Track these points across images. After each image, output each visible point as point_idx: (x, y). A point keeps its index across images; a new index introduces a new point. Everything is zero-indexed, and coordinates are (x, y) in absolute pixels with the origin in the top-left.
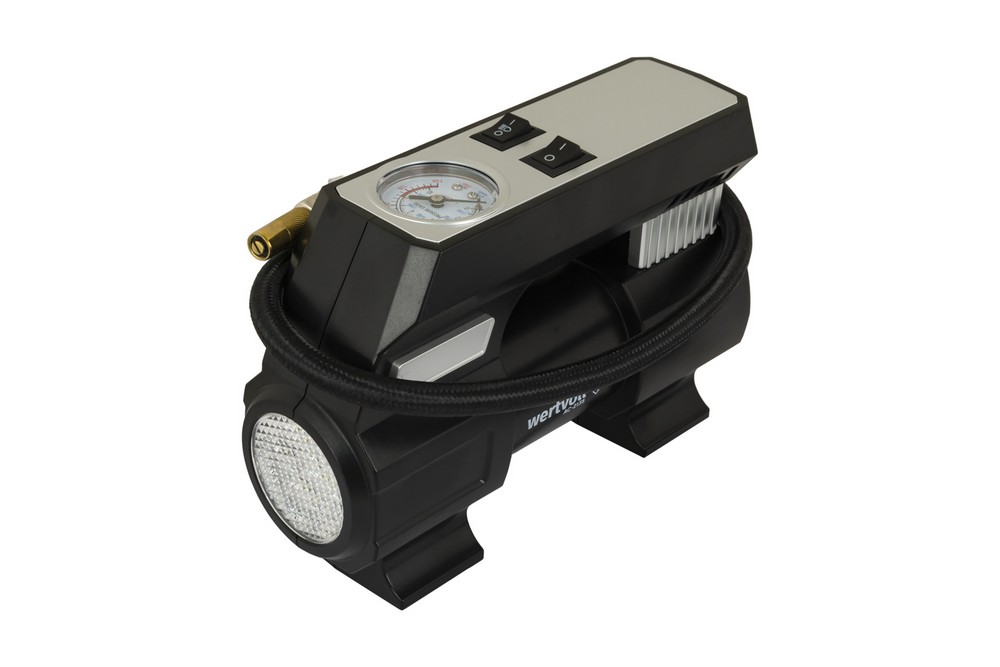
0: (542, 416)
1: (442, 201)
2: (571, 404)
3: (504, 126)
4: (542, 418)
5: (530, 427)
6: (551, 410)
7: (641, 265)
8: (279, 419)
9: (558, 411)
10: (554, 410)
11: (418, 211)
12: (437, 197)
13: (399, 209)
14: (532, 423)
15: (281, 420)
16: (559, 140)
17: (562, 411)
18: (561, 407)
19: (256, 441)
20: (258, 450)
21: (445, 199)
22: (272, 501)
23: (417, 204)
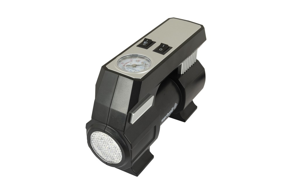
2: (170, 113)
3: (145, 42)
5: (162, 121)
6: (166, 116)
7: (182, 74)
8: (99, 133)
11: (130, 69)
12: (134, 65)
13: (124, 70)
16: (162, 44)
18: (168, 115)
19: (92, 139)
23: (129, 68)
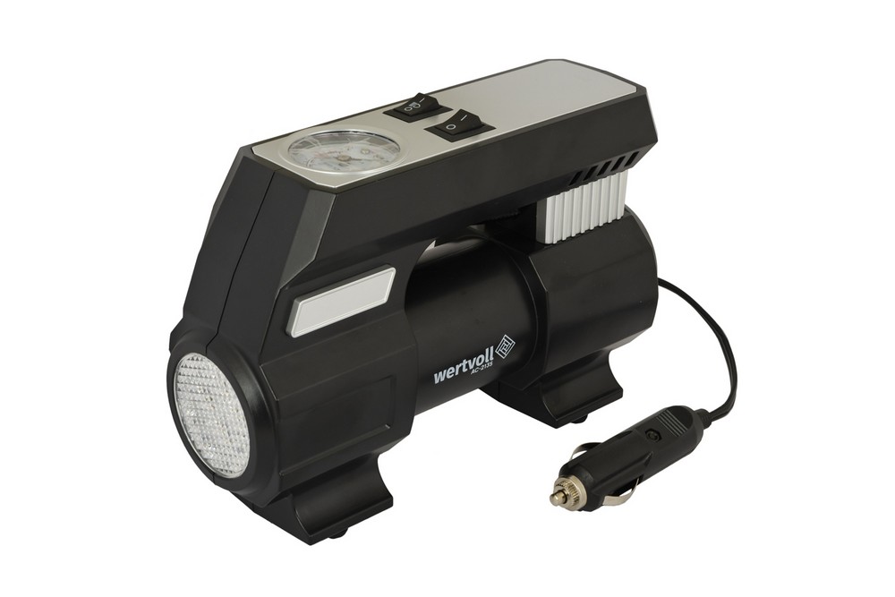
0: (449, 372)
1: (348, 160)
2: (478, 364)
3: (414, 103)
4: (449, 373)
5: (437, 381)
6: (458, 367)
7: (548, 240)
8: (195, 358)
9: (465, 370)
10: (461, 368)
12: (344, 157)
14: (439, 378)
15: (197, 360)
16: (462, 113)
17: (470, 371)
18: (467, 366)
19: (178, 385)
20: (180, 393)
21: (350, 159)
22: (193, 442)
